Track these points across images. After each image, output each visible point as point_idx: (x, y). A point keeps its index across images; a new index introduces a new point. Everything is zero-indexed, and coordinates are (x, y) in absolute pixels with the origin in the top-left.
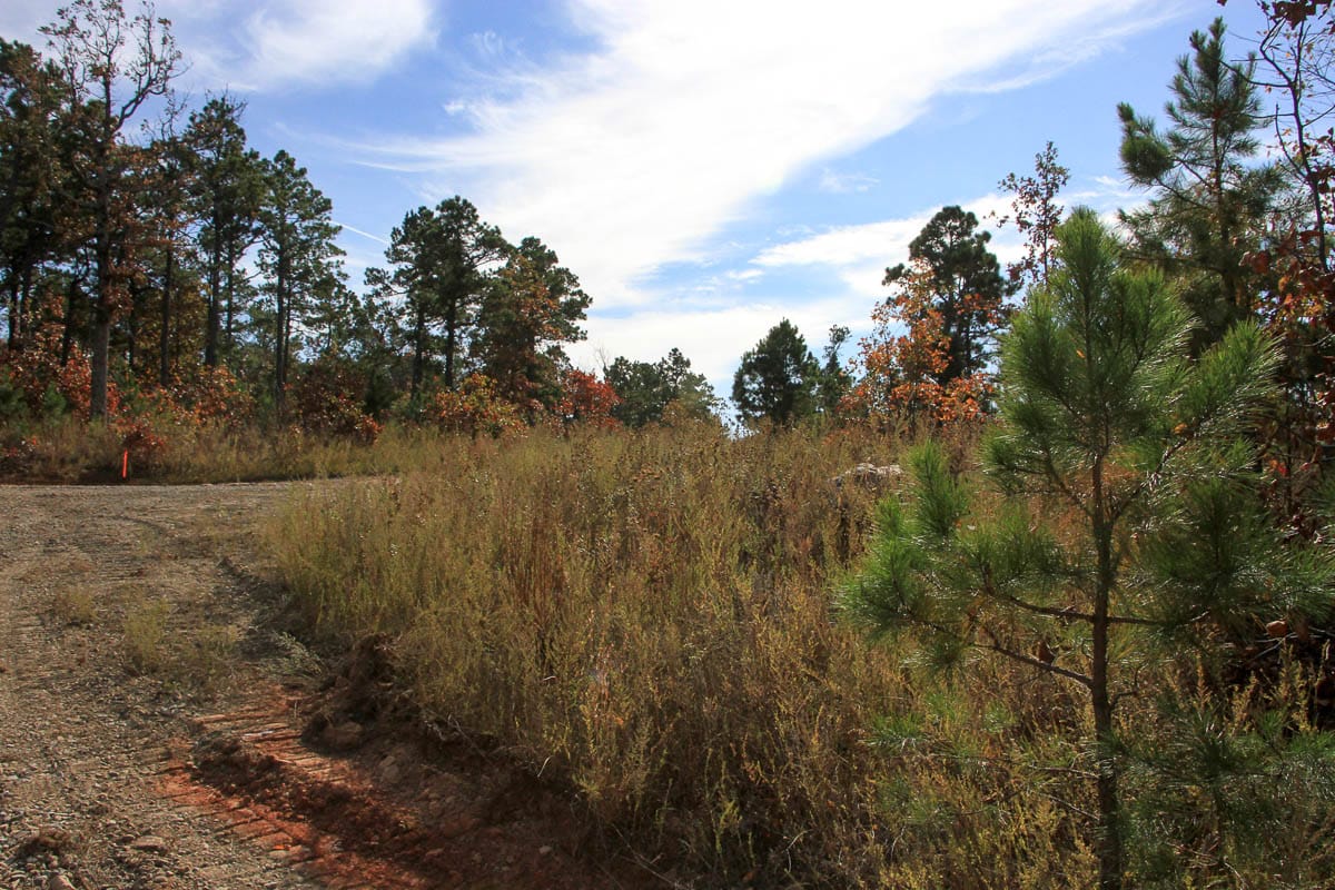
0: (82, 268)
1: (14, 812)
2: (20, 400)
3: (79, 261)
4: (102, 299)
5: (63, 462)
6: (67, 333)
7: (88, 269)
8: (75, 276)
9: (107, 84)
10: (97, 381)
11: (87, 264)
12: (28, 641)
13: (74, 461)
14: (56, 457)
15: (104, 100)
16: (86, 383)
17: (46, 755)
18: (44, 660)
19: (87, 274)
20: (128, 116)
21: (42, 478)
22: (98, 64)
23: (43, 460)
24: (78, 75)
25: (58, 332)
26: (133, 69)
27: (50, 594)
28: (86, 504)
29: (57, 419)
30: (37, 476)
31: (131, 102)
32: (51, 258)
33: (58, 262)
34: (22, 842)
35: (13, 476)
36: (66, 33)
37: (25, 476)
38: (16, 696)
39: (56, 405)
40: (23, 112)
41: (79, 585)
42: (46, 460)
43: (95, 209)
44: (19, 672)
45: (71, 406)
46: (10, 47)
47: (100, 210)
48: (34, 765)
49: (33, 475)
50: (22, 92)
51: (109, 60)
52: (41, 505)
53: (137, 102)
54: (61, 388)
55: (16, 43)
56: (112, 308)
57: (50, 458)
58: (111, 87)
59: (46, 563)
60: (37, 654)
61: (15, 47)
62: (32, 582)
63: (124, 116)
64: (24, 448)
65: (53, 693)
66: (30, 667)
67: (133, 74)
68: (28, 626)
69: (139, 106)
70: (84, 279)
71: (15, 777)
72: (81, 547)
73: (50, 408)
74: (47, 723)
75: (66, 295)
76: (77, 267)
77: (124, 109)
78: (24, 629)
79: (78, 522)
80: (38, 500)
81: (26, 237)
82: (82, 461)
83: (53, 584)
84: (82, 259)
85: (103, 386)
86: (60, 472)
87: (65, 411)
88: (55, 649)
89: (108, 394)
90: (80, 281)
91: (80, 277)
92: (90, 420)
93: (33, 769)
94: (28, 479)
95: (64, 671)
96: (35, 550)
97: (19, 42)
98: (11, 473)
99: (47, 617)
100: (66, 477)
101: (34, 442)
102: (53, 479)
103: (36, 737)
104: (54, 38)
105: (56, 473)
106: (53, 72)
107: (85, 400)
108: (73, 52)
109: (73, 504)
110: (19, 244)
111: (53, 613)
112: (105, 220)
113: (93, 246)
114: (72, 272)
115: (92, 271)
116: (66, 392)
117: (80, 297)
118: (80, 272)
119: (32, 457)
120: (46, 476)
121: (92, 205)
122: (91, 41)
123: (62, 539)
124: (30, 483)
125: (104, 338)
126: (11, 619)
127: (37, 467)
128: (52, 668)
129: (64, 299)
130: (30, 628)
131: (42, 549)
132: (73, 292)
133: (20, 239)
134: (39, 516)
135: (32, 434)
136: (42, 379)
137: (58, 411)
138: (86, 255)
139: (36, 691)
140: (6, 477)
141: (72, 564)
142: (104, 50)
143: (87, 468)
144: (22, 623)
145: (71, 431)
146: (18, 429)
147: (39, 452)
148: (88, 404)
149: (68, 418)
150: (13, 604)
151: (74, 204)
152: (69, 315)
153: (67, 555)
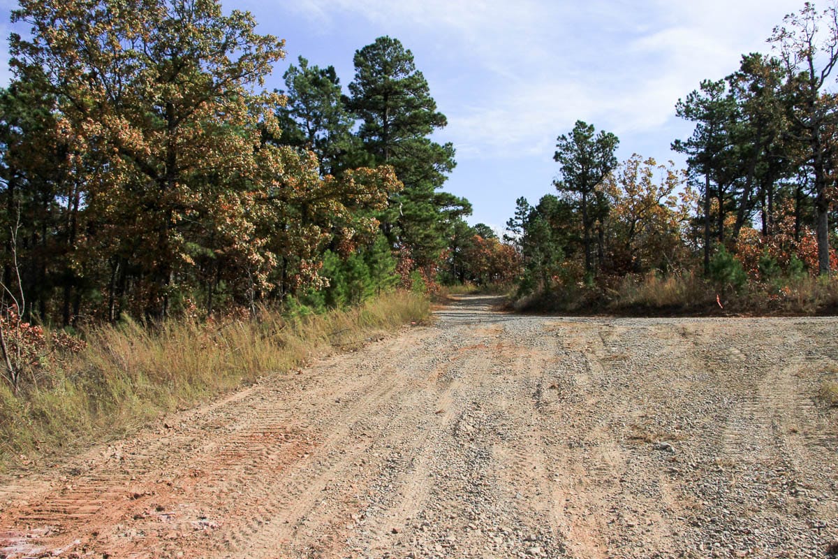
0: (803, 179)
1: (820, 522)
2: (776, 265)
3: (800, 175)
4: (821, 196)
5: (804, 302)
6: (797, 221)
7: (807, 179)
8: (799, 185)
9: (810, 60)
10: (822, 249)
11: (806, 176)
12: (807, 414)
13: (812, 301)
14: (801, 299)
15: (809, 71)
16: (815, 251)
17: (833, 490)
18: (819, 428)
19: (806, 182)
20: (826, 76)
21: (792, 312)
22: (803, 49)
23: (792, 301)
24: (792, 61)
25: (791, 221)
26: (827, 44)
27: (816, 386)
28: (827, 328)
29: (799, 275)
30: (789, 311)
31: (828, 66)
32: (784, 176)
33: (788, 178)
34: (829, 543)
35: (775, 312)
36: (780, 38)
37: (783, 311)
38: (807, 449)
39: (798, 266)
40: (760, 92)
41: (833, 381)
42: (794, 301)
43: (810, 141)
44: (805, 434)
45: (806, 267)
46: (748, 57)
47: (814, 141)
48: (827, 495)
49: (787, 311)
50: (757, 82)
51: (810, 44)
52: (799, 330)
53: (831, 65)
54: (798, 256)
55: (750, 54)
56: (828, 201)
57: (796, 300)
58: (813, 61)
59: (809, 366)
60: (814, 424)
61: (750, 57)
62: (803, 377)
63: (823, 77)
64: (781, 295)
65: (830, 450)
66: (811, 431)
67: (826, 48)
68: (806, 405)
69: (833, 67)
70: (805, 186)
71: (816, 500)
72: (830, 356)
73: (794, 269)
74: (830, 469)
75: (794, 198)
76: (800, 179)
77: (823, 72)
78: (804, 407)
79: (825, 340)
80: (796, 326)
81: (768, 167)
82: (817, 301)
83: (816, 380)
84: (803, 174)
85: (826, 252)
86: (803, 309)
87: (802, 271)
88: (825, 421)
89: (830, 257)
90: (802, 188)
91: (802, 185)
92: (819, 274)
93: (827, 497)
94: (784, 313)
95: (834, 436)
96: (801, 358)
97: (752, 53)
98: (774, 310)
99: (817, 401)
100: (807, 311)
101: (787, 291)
102: (800, 313)
103: (825, 477)
104: (775, 43)
105: (801, 309)
106: (774, 64)
107: (815, 262)
108: (787, 48)
109: (819, 329)
110: (764, 172)
111: (820, 398)
112: (818, 146)
113: (810, 164)
114: (796, 182)
115: (809, 180)
116: (803, 258)
117: (803, 198)
118: (802, 182)
119: (785, 300)
120: (794, 310)
121: (809, 139)
122: (796, 37)
123: (816, 350)
124: (786, 316)
125: (824, 221)
126: (795, 400)
127: (789, 305)
128: (826, 434)
129: (794, 201)
130: (807, 407)
131: (804, 357)
132: (798, 195)
133: (765, 169)
134: (799, 336)
135: (785, 285)
136: (787, 251)
137: (799, 270)
138: (805, 171)
139: (818, 447)
140: (771, 313)
141: (827, 367)
142: (806, 39)
143: (820, 305)
144: (802, 403)
145: (808, 283)
146: (776, 283)
147: (790, 296)
148: (817, 264)
149: (805, 274)
150: (794, 391)
151: (797, 141)
152: (797, 209)
153: (821, 361)
